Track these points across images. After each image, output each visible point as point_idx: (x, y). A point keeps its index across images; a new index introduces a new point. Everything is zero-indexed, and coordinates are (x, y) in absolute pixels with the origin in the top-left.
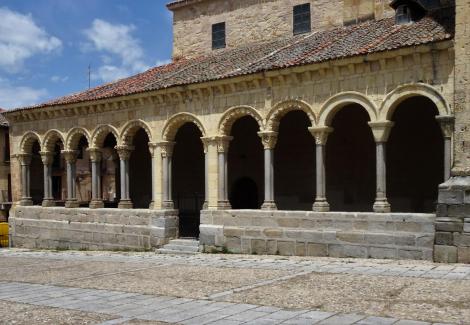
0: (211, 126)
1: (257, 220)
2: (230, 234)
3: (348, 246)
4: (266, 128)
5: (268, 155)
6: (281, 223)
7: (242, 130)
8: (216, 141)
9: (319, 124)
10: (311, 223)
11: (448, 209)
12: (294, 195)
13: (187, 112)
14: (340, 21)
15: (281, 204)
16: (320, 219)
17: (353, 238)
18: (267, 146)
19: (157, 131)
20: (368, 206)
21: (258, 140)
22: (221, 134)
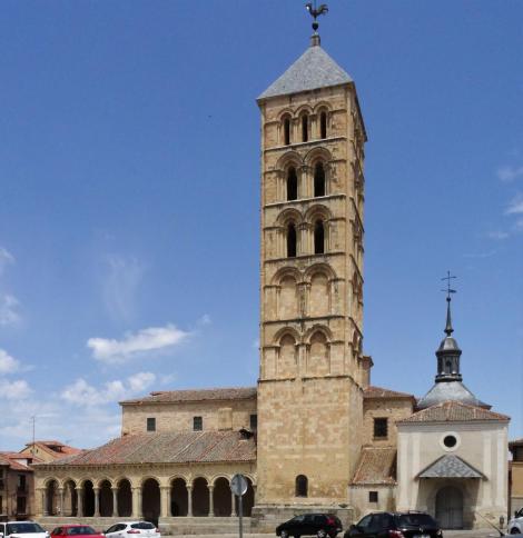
0: (164, 482)
1: (185, 521)
2: (173, 527)
3: (222, 529)
4: (189, 484)
5: (190, 496)
6: (196, 521)
7: (178, 485)
8: (167, 488)
9: (211, 484)
10: (208, 521)
11: (255, 516)
12: (201, 510)
13: (152, 474)
14: (216, 427)
15: (195, 514)
16: (211, 520)
17: (224, 527)
18: (190, 491)
19: (136, 482)
20: (229, 514)
21: (186, 489)
22: (169, 485)
